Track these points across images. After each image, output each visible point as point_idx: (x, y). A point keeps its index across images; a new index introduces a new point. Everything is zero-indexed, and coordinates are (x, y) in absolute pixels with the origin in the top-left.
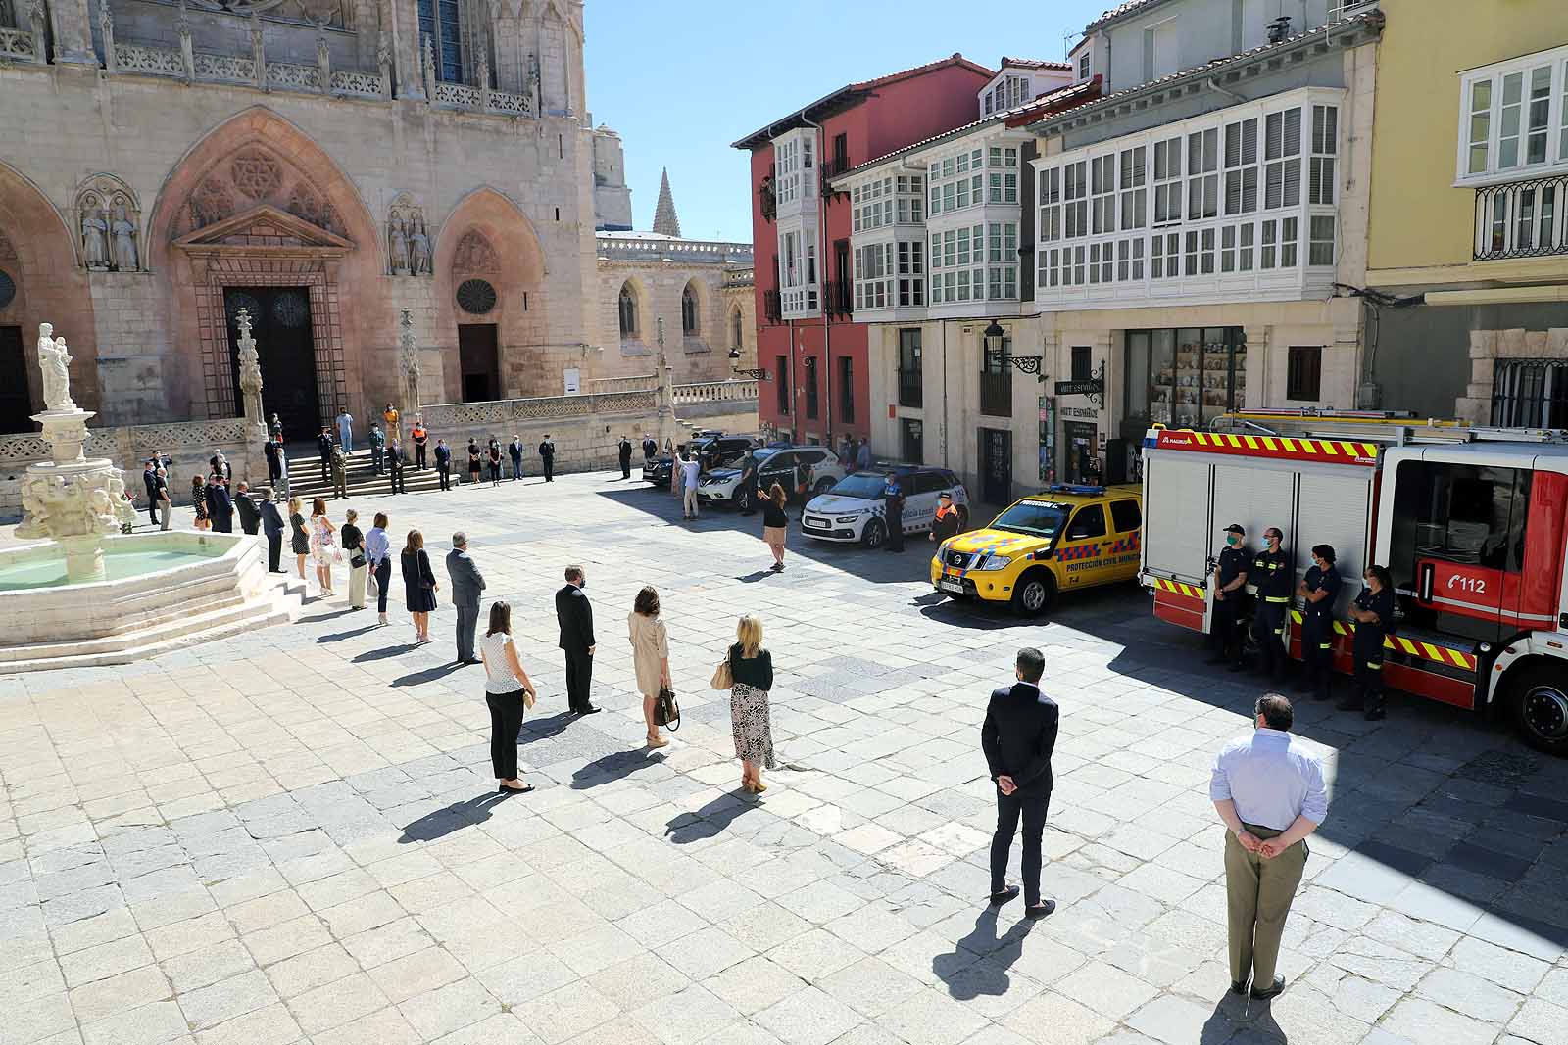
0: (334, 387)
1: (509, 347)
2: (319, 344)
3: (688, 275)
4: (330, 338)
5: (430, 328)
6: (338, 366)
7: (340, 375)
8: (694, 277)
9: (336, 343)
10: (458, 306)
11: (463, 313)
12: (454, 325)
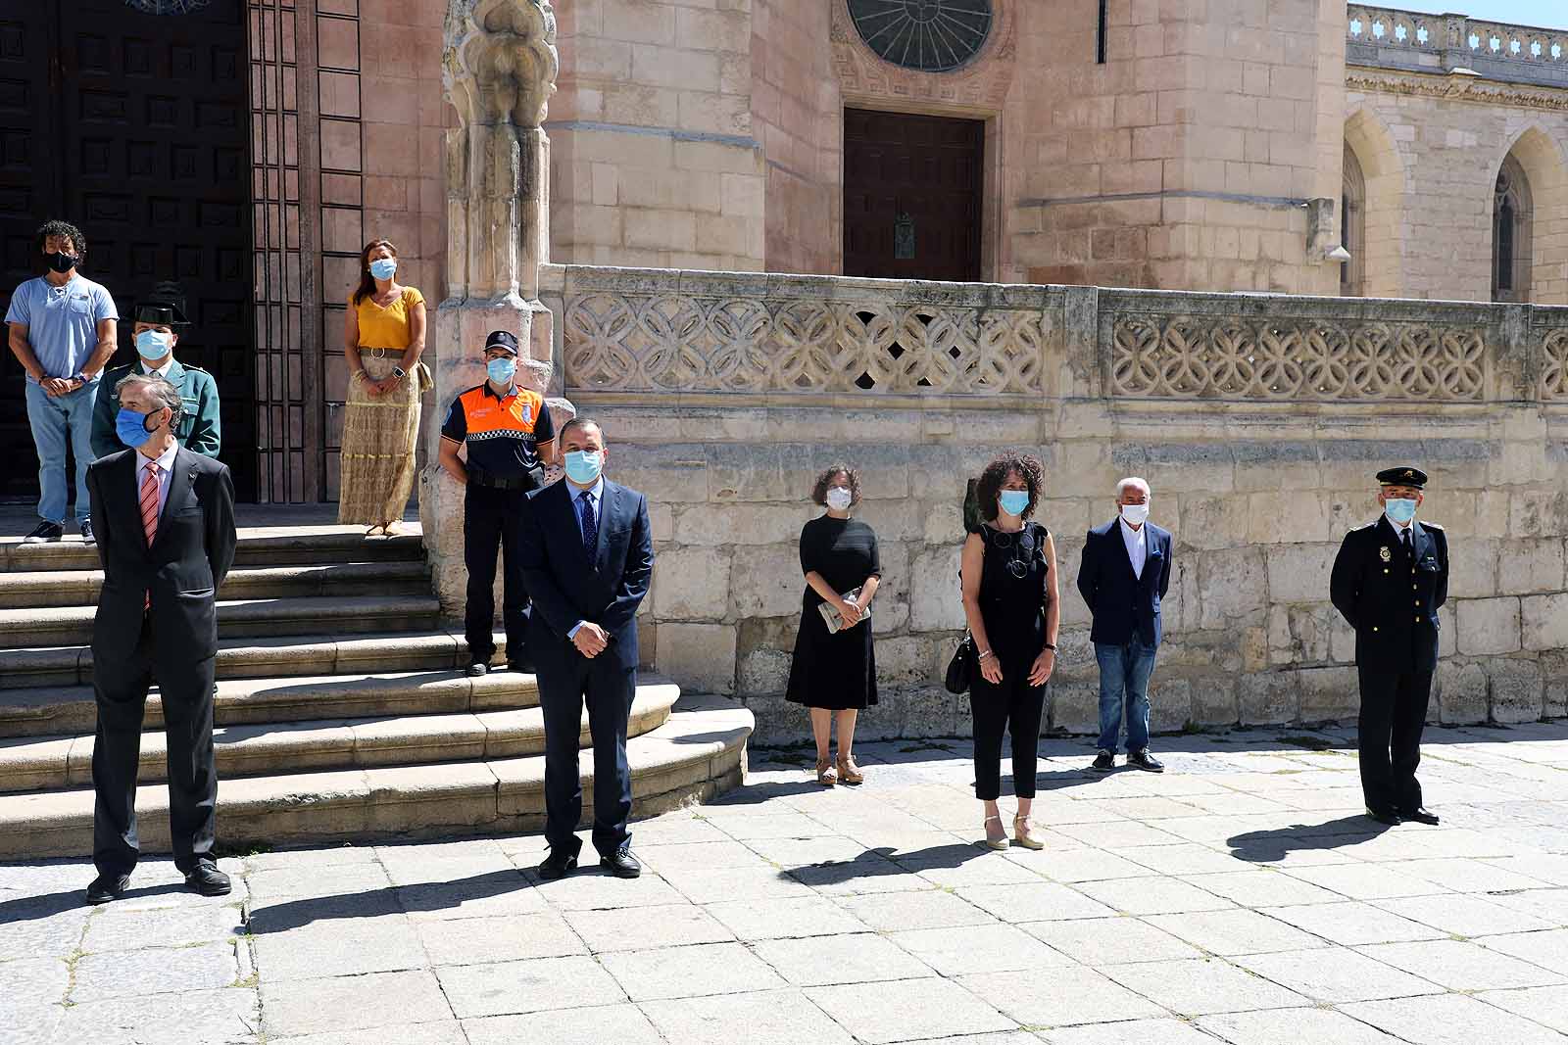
0: (316, 279)
1: (1026, 203)
2: (263, 88)
3: (1515, 123)
4: (310, 67)
5: (724, 56)
6: (339, 189)
7: (343, 231)
8: (1532, 130)
9: (339, 96)
10: (850, 31)
11: (864, 60)
12: (829, 98)
